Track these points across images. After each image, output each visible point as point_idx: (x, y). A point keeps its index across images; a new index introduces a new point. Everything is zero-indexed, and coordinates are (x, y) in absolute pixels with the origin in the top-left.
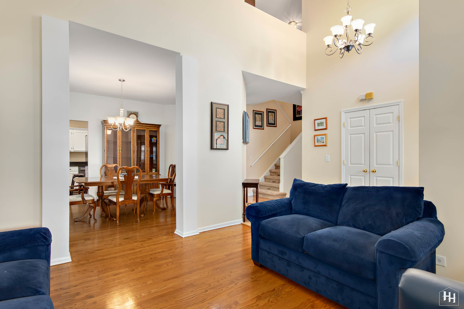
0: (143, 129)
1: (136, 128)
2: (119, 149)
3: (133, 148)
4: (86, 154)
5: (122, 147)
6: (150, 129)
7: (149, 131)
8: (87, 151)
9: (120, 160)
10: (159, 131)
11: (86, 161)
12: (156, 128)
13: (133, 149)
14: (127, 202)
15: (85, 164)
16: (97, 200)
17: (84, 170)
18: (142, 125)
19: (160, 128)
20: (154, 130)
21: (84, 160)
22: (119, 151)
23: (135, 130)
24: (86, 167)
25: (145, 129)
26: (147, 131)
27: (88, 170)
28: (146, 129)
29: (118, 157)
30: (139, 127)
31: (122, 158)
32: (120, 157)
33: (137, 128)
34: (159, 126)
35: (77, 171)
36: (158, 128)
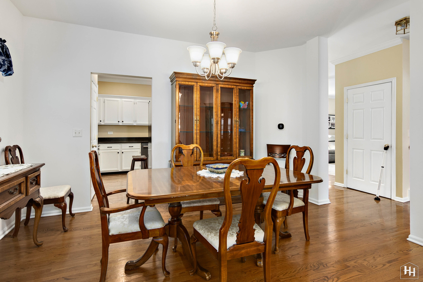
0: (230, 86)
1: (220, 86)
2: (195, 119)
3: (216, 117)
4: (150, 128)
5: (201, 116)
6: (240, 87)
7: (238, 90)
8: (151, 124)
9: (198, 137)
10: (252, 90)
11: (150, 136)
12: (248, 85)
13: (216, 119)
14: (243, 251)
15: (148, 140)
16: (169, 222)
17: (147, 148)
18: (229, 80)
19: (254, 85)
20: (246, 88)
21: (146, 135)
22: (197, 123)
23: (219, 89)
24: (149, 144)
25: (233, 87)
26: (235, 90)
27: (151, 148)
28: (235, 87)
29: (195, 131)
30: (224, 83)
31: (201, 133)
32: (198, 132)
33: (222, 86)
34: (252, 82)
35: (139, 149)
36: (252, 86)
